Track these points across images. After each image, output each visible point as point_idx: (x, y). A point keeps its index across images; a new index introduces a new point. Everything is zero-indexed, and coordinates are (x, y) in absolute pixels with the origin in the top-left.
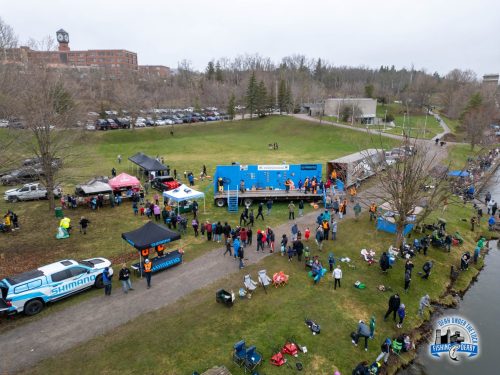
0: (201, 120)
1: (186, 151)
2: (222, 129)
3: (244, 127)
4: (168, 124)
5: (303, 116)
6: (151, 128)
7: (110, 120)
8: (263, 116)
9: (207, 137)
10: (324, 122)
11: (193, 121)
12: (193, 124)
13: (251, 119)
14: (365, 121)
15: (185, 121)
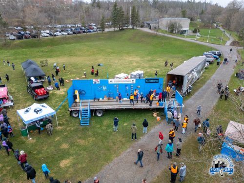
0: (84, 32)
1: (71, 54)
2: (97, 37)
3: (111, 37)
4: (63, 35)
5: (146, 30)
6: (52, 37)
7: (28, 32)
8: (122, 29)
9: (86, 43)
10: (159, 33)
11: (79, 32)
12: (79, 35)
13: (115, 31)
14: (183, 32)
15: (74, 33)
